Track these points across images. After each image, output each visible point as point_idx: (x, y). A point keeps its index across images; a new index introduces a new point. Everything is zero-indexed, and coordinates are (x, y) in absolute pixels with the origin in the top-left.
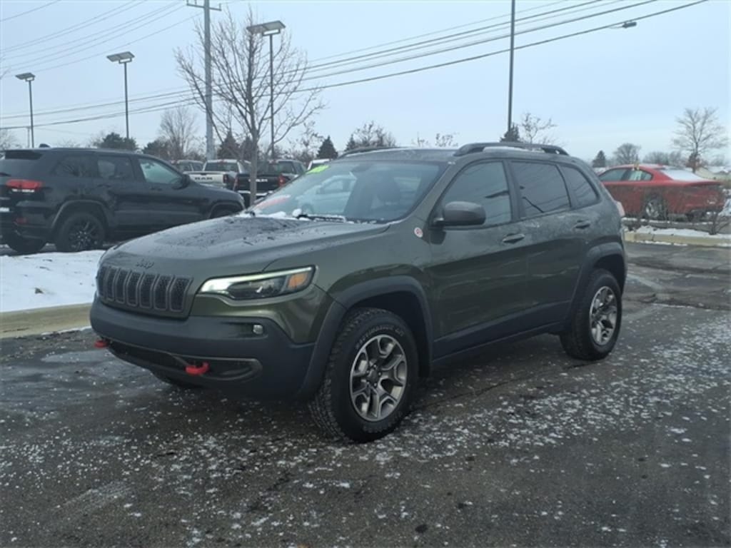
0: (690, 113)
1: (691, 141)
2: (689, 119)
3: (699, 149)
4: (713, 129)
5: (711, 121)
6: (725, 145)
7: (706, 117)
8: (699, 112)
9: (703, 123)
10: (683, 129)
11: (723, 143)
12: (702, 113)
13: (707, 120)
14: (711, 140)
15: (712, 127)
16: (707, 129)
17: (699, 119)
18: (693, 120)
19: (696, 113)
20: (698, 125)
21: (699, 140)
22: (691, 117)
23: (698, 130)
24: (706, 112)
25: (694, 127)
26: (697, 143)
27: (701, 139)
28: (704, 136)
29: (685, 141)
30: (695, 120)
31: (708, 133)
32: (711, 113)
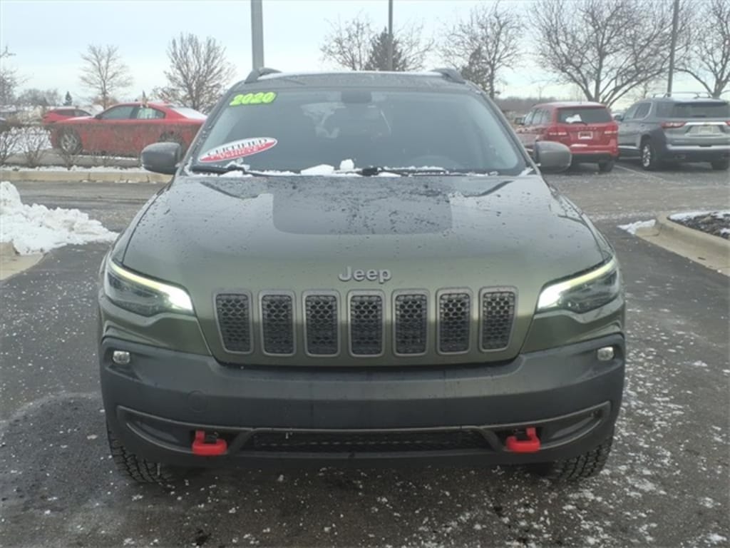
0: (93, 50)
1: (98, 78)
2: (94, 56)
3: (107, 87)
4: (117, 67)
5: (115, 59)
6: (129, 84)
7: (109, 55)
8: (102, 49)
9: (108, 62)
10: (89, 65)
11: (129, 81)
12: (105, 51)
13: (111, 59)
14: (117, 79)
15: (116, 65)
16: (112, 67)
17: (103, 57)
18: (97, 57)
19: (100, 50)
20: (103, 63)
21: (106, 78)
22: (95, 54)
23: (104, 68)
24: (109, 50)
25: (100, 65)
26: (104, 82)
27: (108, 77)
28: (110, 74)
29: (93, 78)
30: (100, 57)
31: (114, 71)
32: (113, 52)
